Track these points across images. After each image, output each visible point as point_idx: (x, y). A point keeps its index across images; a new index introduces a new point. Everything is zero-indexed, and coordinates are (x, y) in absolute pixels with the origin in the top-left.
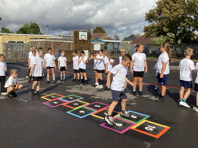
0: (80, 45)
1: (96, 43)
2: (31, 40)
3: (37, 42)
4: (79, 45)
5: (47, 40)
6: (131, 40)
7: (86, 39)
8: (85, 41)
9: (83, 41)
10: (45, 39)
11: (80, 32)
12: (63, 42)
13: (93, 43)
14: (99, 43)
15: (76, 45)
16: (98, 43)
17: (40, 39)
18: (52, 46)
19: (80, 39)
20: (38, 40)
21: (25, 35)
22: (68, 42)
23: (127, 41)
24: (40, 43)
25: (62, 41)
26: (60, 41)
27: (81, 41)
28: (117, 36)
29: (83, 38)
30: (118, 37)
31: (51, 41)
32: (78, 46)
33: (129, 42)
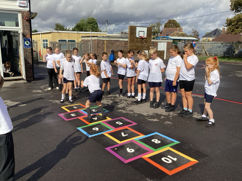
0: (137, 44)
1: (161, 41)
2: (83, 39)
3: (89, 41)
4: (135, 44)
5: (100, 39)
6: (214, 36)
7: (146, 36)
8: (144, 39)
9: (142, 38)
10: (97, 36)
11: (137, 28)
12: (118, 41)
13: (157, 41)
14: (165, 41)
15: (131, 44)
16: (163, 41)
17: (92, 37)
18: (105, 46)
19: (137, 36)
20: (90, 39)
21: (76, 32)
22: (124, 40)
23: (209, 37)
24: (92, 41)
25: (117, 39)
26: (115, 39)
27: (139, 39)
28: (196, 31)
29: (142, 34)
30: (198, 32)
31: (104, 39)
32: (135, 46)
33: (211, 39)
